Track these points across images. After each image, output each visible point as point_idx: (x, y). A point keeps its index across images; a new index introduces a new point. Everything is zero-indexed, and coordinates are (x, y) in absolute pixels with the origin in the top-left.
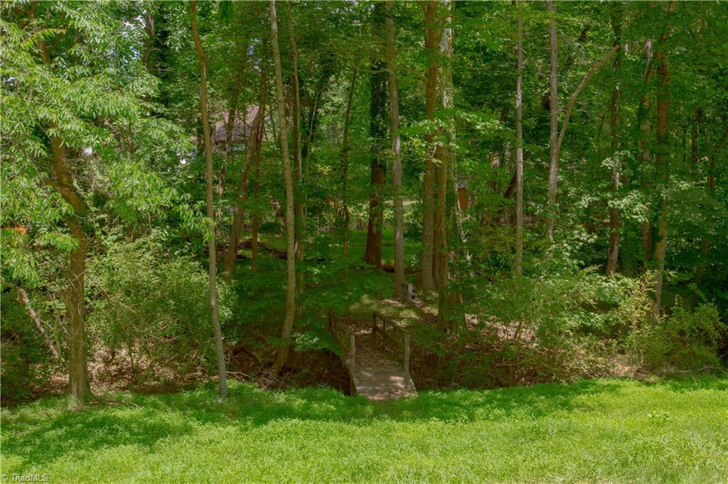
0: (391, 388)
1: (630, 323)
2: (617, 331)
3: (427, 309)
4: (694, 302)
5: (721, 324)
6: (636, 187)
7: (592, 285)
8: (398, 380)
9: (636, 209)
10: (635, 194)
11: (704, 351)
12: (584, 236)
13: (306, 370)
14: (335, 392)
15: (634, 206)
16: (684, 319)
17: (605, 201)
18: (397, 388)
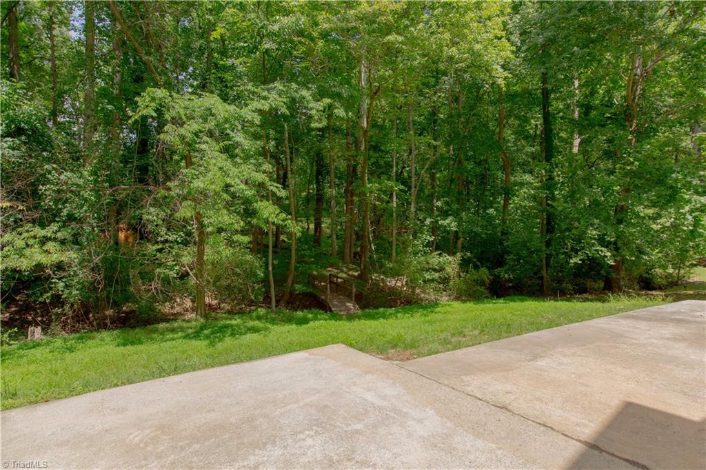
0: (348, 309)
1: (449, 277)
2: (445, 281)
3: (351, 273)
4: (476, 267)
5: (490, 277)
6: (450, 215)
7: (435, 259)
8: (350, 305)
9: (452, 225)
10: (451, 218)
11: (482, 289)
12: (428, 238)
13: (298, 303)
14: (321, 311)
15: (450, 223)
16: (474, 275)
17: (437, 222)
18: (351, 309)
